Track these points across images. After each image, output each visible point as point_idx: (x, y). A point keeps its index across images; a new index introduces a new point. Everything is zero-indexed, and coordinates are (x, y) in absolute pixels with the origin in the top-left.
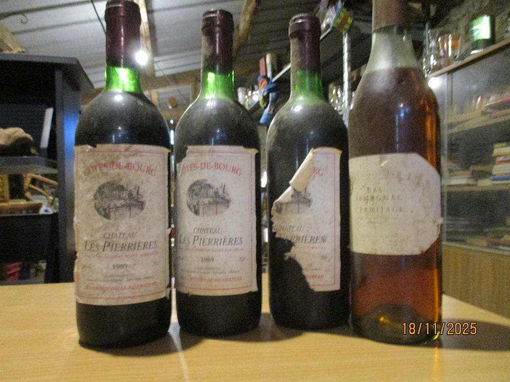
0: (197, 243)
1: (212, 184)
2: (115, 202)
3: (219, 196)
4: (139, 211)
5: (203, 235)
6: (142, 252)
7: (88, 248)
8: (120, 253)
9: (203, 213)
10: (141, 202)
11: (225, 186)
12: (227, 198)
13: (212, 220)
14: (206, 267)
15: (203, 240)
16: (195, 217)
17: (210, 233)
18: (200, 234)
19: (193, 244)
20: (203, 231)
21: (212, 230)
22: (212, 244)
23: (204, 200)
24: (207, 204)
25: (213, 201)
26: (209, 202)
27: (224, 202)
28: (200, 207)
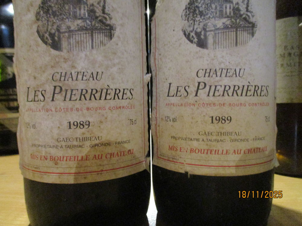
0: (202, 93)
2: (68, 23)
3: (241, 16)
4: (105, 40)
5: (213, 80)
6: (112, 103)
7: (31, 97)
8: (78, 104)
10: (109, 25)
13: (230, 54)
14: (218, 131)
15: (213, 88)
16: (200, 51)
17: (226, 76)
18: (209, 78)
19: (196, 95)
20: (213, 74)
21: (229, 71)
22: (229, 94)
23: (217, 22)
24: (220, 29)
25: (231, 24)
26: (224, 25)
27: (247, 27)
28: (208, 35)
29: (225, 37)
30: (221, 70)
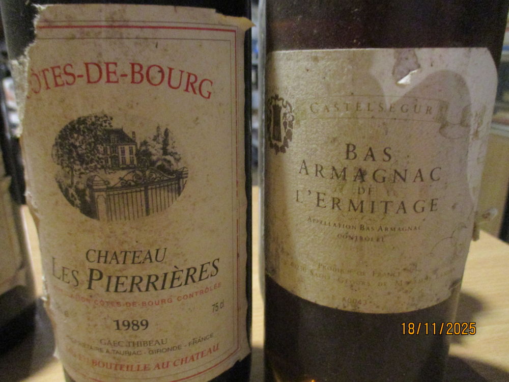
0: (98, 286)
1: (128, 131)
3: (153, 163)
5: (113, 268)
9: (109, 210)
11: (166, 133)
12: (176, 166)
13: (137, 229)
14: (129, 341)
15: (114, 280)
16: (86, 221)
17: (133, 263)
18: (105, 265)
19: (90, 288)
20: (112, 259)
21: (137, 255)
22: (142, 289)
23: (109, 176)
24: (117, 188)
25: (135, 180)
26: (122, 181)
27: (166, 180)
28: (96, 197)
29: (125, 202)
30: (123, 254)
